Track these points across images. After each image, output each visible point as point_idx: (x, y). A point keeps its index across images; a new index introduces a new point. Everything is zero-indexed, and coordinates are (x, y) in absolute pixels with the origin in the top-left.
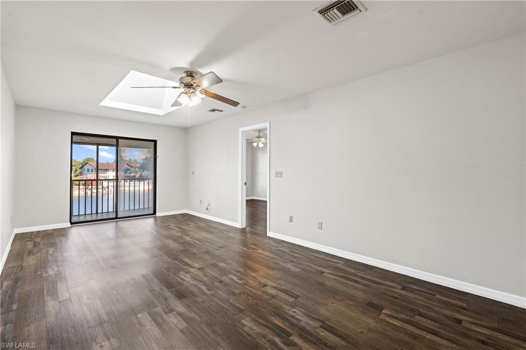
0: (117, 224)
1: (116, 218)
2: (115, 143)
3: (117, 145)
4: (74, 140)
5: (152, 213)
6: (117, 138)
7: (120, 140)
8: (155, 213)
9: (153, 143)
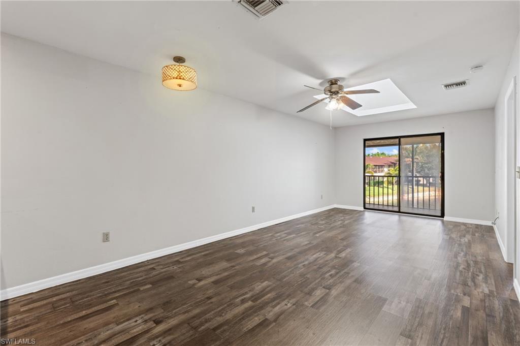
0: (400, 217)
1: (399, 212)
2: (398, 143)
3: (399, 144)
4: (366, 145)
5: (440, 215)
6: (399, 138)
7: (402, 139)
8: (443, 215)
9: (440, 136)
